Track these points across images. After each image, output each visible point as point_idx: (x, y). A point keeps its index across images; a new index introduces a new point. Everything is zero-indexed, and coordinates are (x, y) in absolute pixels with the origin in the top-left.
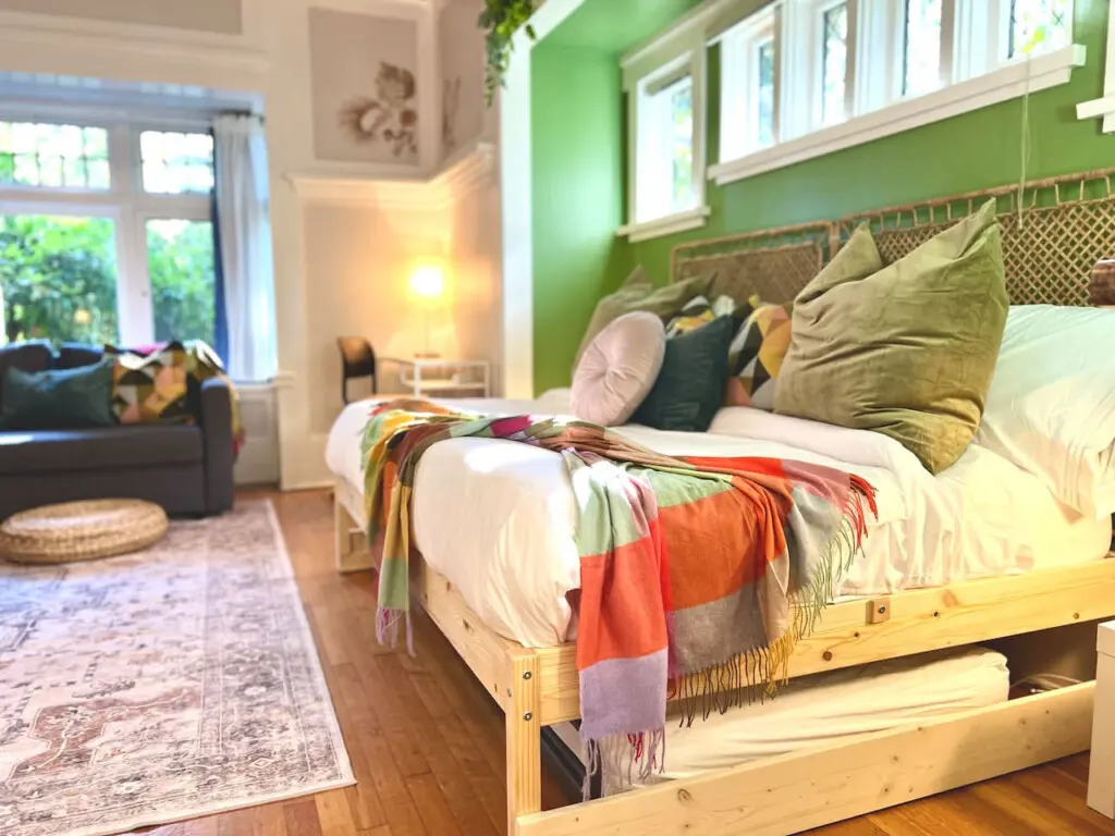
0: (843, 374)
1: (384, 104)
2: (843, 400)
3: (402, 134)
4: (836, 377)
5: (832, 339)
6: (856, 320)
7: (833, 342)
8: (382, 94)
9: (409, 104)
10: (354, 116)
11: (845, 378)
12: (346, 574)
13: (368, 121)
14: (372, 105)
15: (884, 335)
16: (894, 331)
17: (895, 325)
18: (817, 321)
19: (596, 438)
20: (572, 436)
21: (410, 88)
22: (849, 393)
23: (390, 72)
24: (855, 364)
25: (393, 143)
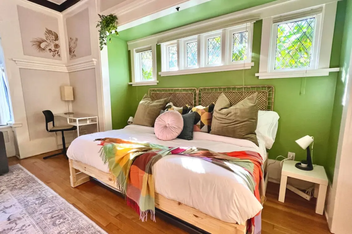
0: (237, 128)
1: (48, 41)
2: (239, 133)
3: (55, 51)
4: (235, 128)
5: (233, 120)
6: (238, 116)
7: (233, 121)
8: (47, 38)
9: (57, 42)
10: (38, 43)
11: (238, 129)
12: (76, 187)
13: (43, 45)
14: (44, 41)
15: (245, 120)
16: (247, 119)
17: (247, 118)
18: (227, 116)
19: (208, 153)
20: (202, 153)
21: (57, 38)
22: (240, 132)
23: (49, 32)
24: (240, 126)
25: (52, 53)
